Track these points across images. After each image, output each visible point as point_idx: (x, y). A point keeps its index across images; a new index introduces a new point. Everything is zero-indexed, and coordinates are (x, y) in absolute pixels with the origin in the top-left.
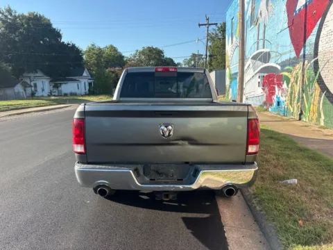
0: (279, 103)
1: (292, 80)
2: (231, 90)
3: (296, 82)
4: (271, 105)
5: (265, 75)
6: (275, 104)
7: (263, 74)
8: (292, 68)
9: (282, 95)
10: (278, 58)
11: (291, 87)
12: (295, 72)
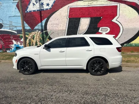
3: (33, 39)
4: (9, 49)
8: (28, 33)
9: (21, 44)
10: (13, 28)
11: (29, 41)
12: (31, 35)
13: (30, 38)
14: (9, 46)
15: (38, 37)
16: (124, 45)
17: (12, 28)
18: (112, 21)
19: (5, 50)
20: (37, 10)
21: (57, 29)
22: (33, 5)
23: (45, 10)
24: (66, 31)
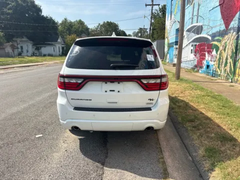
0: (208, 66)
1: (221, 48)
2: (168, 55)
3: (225, 50)
4: (201, 67)
5: (198, 44)
6: (205, 67)
7: (195, 43)
8: (221, 38)
9: (211, 60)
10: (209, 30)
11: (220, 54)
12: (224, 41)
14: (202, 62)
15: (230, 46)
19: (198, 69)
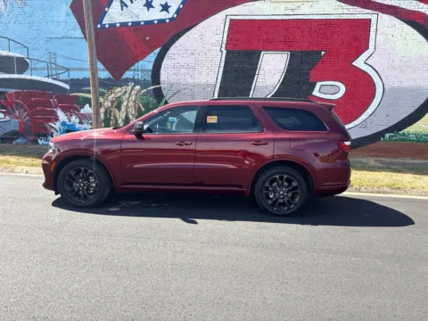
3: (119, 107)
8: (103, 90)
9: (81, 123)
10: (59, 72)
11: (105, 113)
12: (113, 95)
13: (108, 104)
14: (46, 125)
15: (132, 104)
16: (384, 137)
17: (54, 72)
18: (354, 64)
19: (32, 138)
20: (132, 22)
21: (190, 81)
22: (122, 6)
23: (156, 22)
24: (217, 89)
